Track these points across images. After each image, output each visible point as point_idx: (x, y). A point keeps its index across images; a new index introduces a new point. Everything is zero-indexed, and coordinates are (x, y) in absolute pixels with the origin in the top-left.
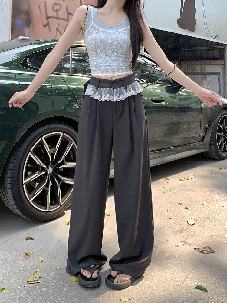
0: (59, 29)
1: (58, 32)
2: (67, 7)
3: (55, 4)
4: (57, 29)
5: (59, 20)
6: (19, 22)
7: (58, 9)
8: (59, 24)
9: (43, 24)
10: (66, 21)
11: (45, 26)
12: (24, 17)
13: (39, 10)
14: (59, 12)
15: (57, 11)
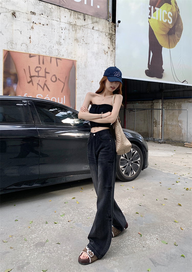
0: (40, 83)
1: (39, 86)
2: (46, 68)
3: (37, 67)
4: (38, 84)
5: (39, 78)
6: (9, 81)
7: (39, 70)
8: (39, 81)
9: (27, 81)
10: (44, 78)
11: (29, 83)
12: (13, 78)
13: (24, 72)
14: (40, 72)
15: (38, 72)
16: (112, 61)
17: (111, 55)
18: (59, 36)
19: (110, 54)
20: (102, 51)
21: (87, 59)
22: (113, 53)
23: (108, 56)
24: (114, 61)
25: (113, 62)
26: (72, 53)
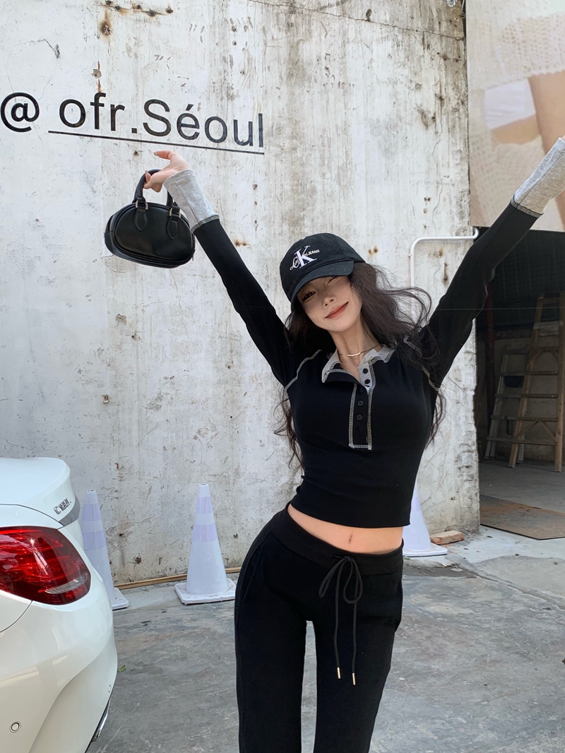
16: (458, 156)
17: (451, 130)
18: (224, 59)
19: (445, 127)
20: (412, 114)
21: (347, 154)
22: (460, 118)
23: (436, 133)
24: (464, 155)
25: (462, 159)
26: (279, 129)
